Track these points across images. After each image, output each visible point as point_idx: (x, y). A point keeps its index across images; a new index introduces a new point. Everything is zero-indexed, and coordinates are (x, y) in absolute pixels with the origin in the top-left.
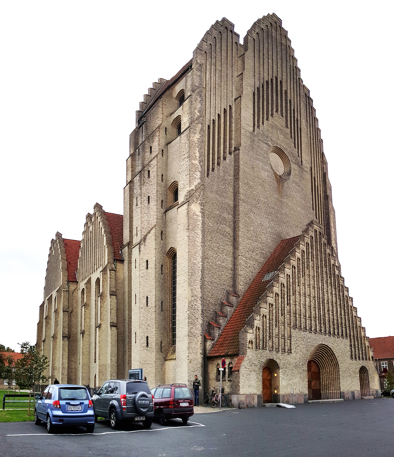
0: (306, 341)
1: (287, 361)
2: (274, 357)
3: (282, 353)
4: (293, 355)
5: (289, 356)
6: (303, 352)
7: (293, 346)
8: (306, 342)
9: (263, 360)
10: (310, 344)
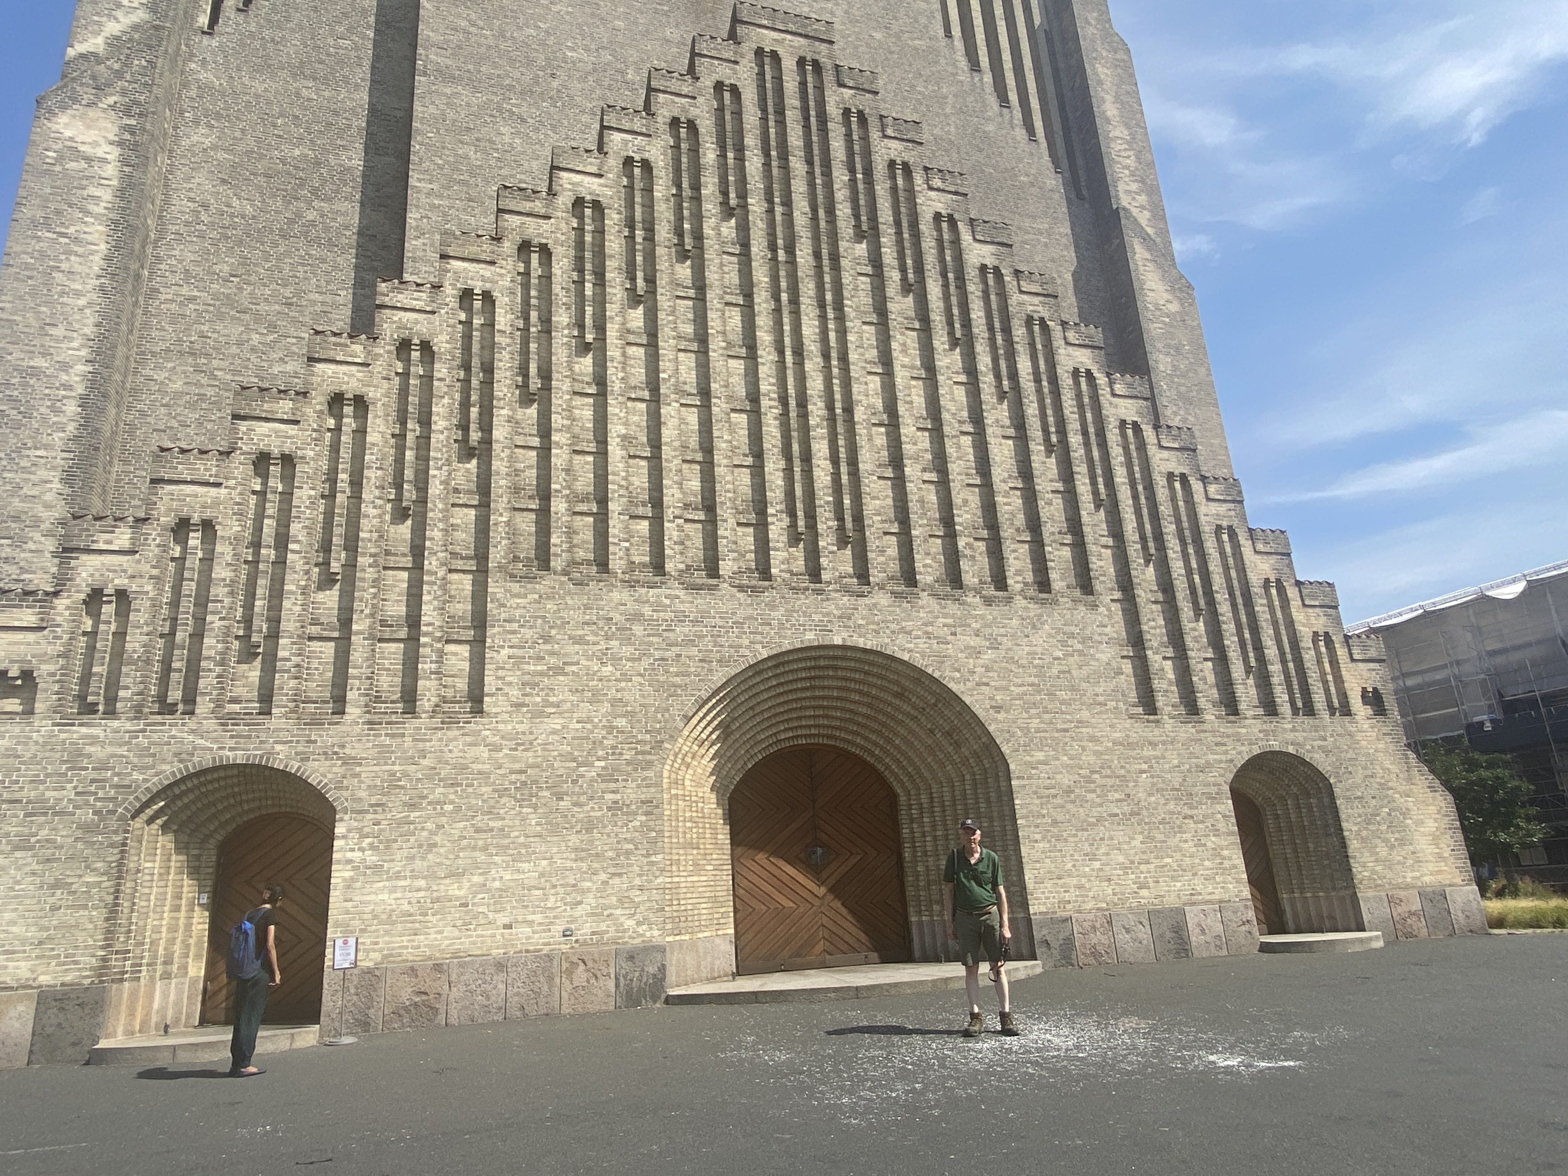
0: (655, 639)
1: (425, 762)
2: (278, 747)
3: (376, 718)
4: (501, 726)
5: (451, 734)
6: (614, 702)
7: (501, 673)
8: (650, 644)
9: (136, 775)
10: (694, 651)
